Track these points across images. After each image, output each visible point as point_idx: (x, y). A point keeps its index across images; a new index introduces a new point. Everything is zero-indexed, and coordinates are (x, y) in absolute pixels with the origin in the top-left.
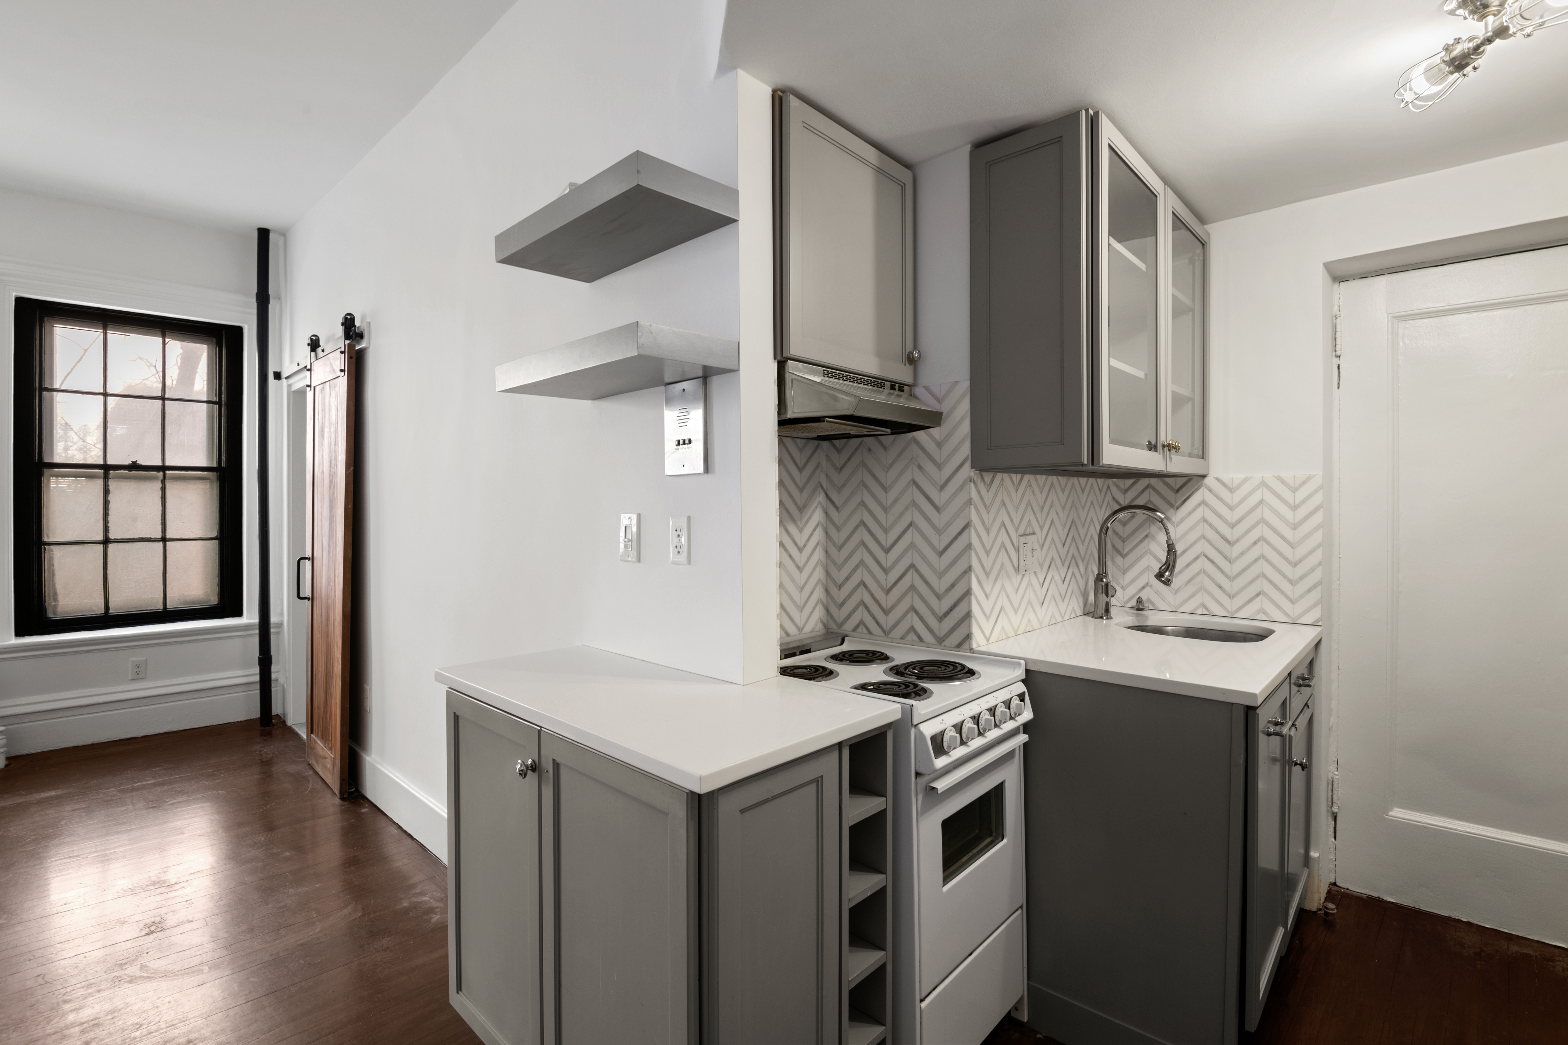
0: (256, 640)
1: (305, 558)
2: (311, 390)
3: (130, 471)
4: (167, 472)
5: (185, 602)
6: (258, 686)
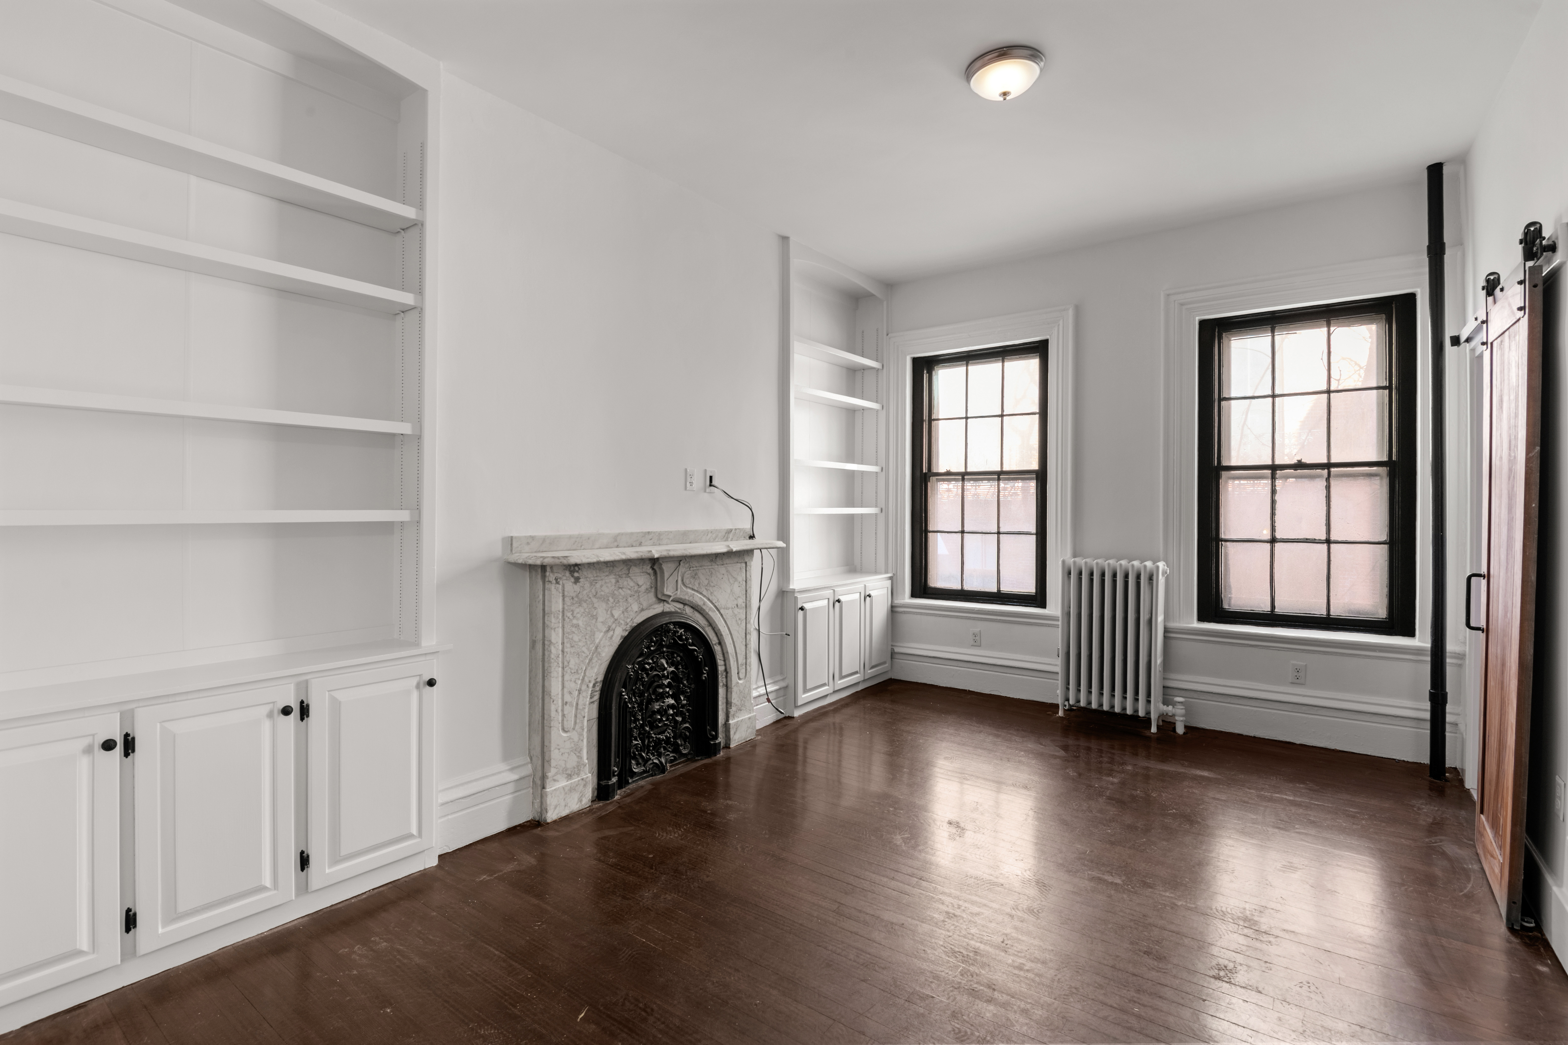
0: (1427, 669)
1: (1479, 575)
2: (1487, 348)
3: (1295, 470)
4: (1332, 469)
5: (1350, 611)
6: (1428, 725)
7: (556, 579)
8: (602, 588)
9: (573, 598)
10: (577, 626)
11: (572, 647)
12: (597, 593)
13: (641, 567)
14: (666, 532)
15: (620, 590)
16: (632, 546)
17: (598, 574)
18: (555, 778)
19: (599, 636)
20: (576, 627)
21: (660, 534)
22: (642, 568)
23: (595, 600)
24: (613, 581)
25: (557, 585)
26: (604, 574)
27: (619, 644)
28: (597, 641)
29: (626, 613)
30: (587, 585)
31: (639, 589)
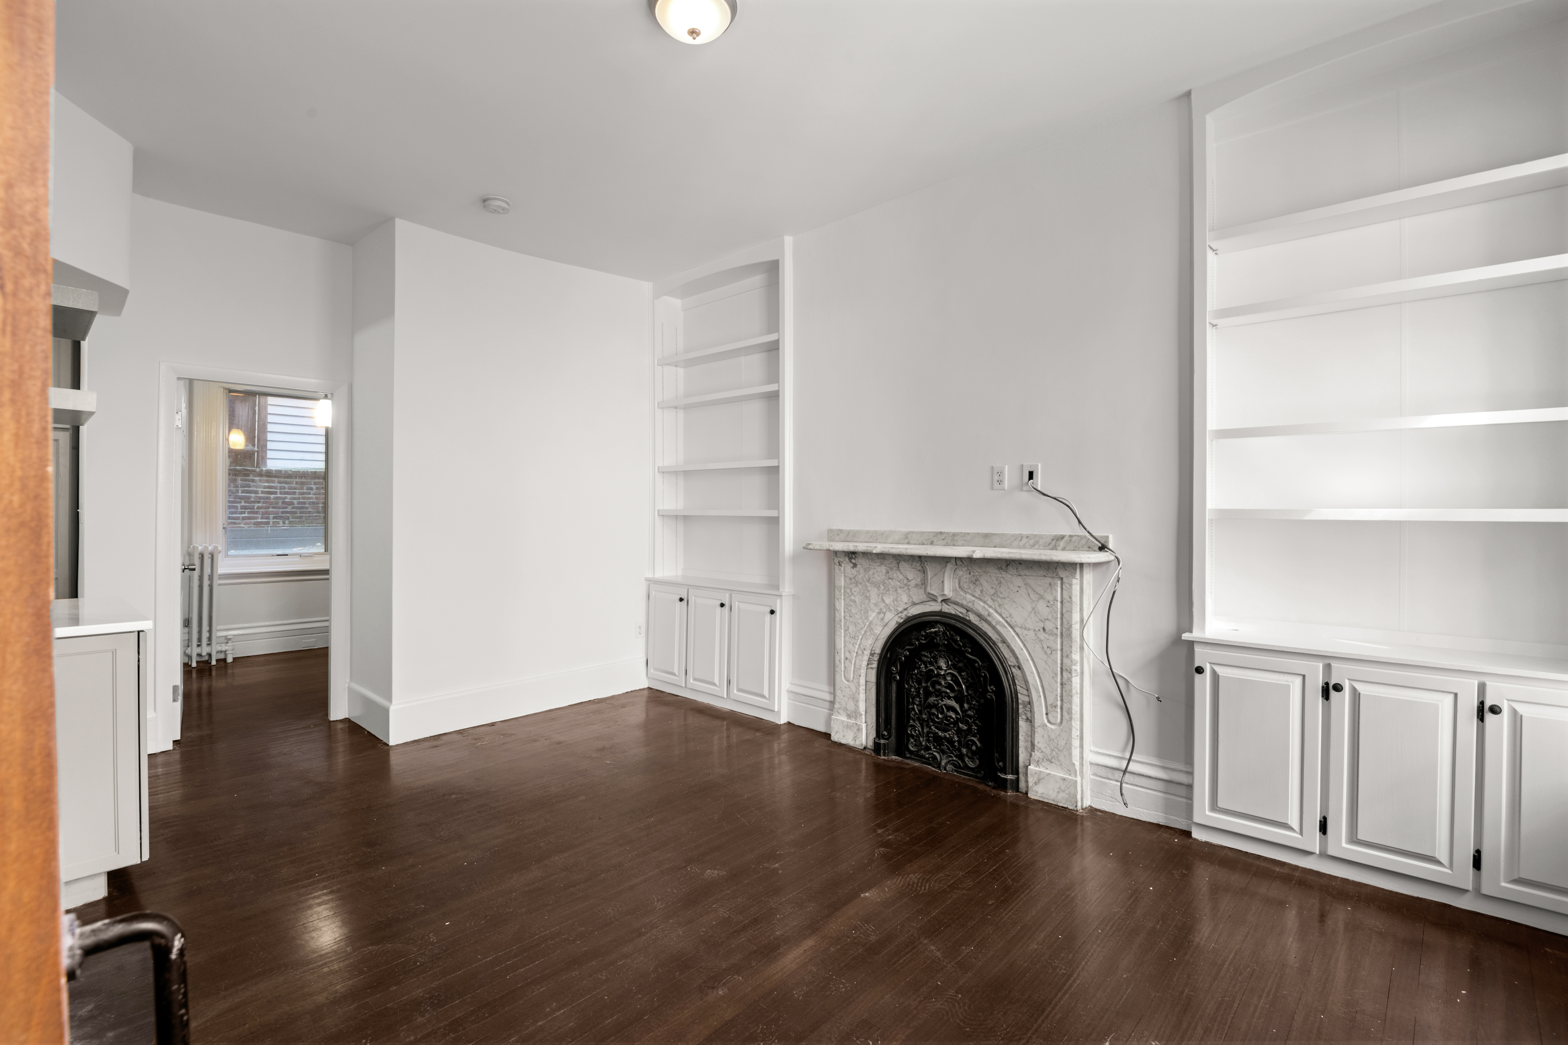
7: (839, 562)
8: (874, 576)
9: (851, 579)
10: (854, 602)
11: (851, 617)
12: (869, 579)
13: (910, 563)
14: (961, 533)
15: (890, 580)
16: (923, 544)
17: (871, 564)
18: (839, 711)
20: (853, 602)
21: (954, 535)
22: (912, 564)
23: (868, 584)
24: (884, 571)
25: (840, 567)
26: (876, 564)
27: (895, 627)
28: (871, 619)
29: (895, 602)
30: (862, 571)
31: (909, 583)
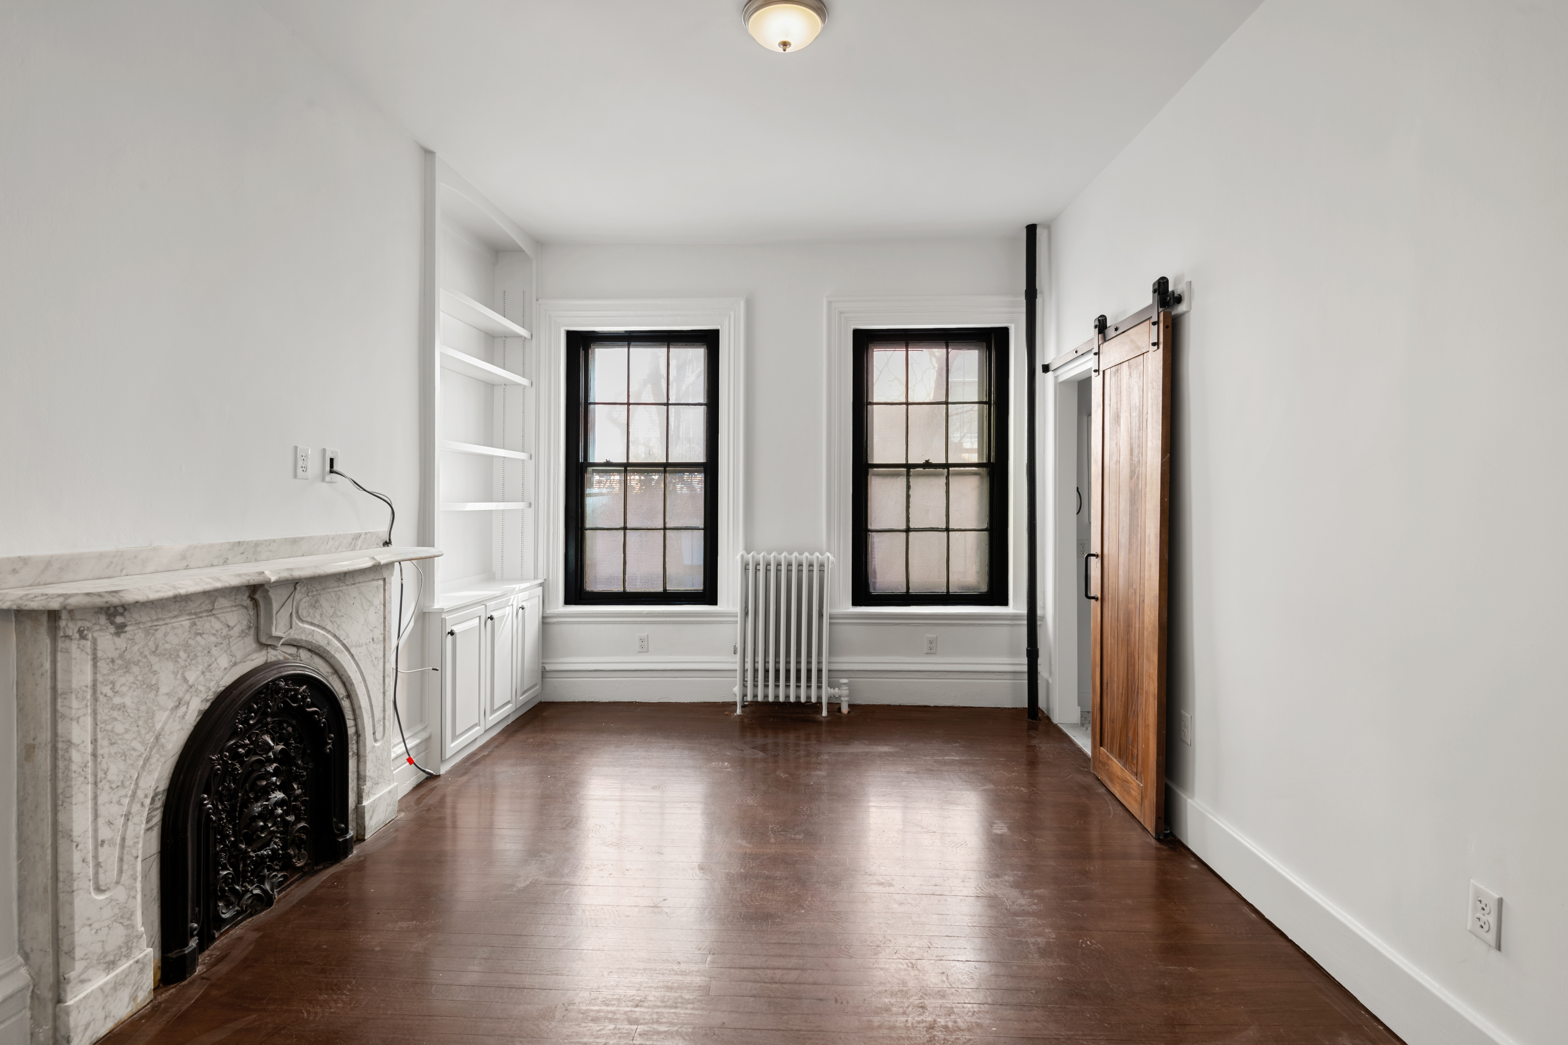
0: (1024, 631)
1: (1094, 555)
2: (1099, 374)
3: (924, 468)
4: (950, 469)
5: (962, 588)
6: (1026, 676)
7: (80, 632)
8: (168, 638)
9: (113, 661)
10: (122, 707)
11: (112, 744)
12: (157, 647)
13: (233, 598)
14: (266, 541)
15: (199, 638)
16: (212, 565)
17: (160, 616)
18: (83, 977)
19: (161, 717)
20: (119, 709)
21: (257, 544)
22: (235, 599)
23: (153, 659)
24: (187, 624)
25: (83, 642)
26: (170, 615)
27: (195, 723)
28: (158, 727)
29: (207, 674)
30: (140, 635)
31: (231, 633)
